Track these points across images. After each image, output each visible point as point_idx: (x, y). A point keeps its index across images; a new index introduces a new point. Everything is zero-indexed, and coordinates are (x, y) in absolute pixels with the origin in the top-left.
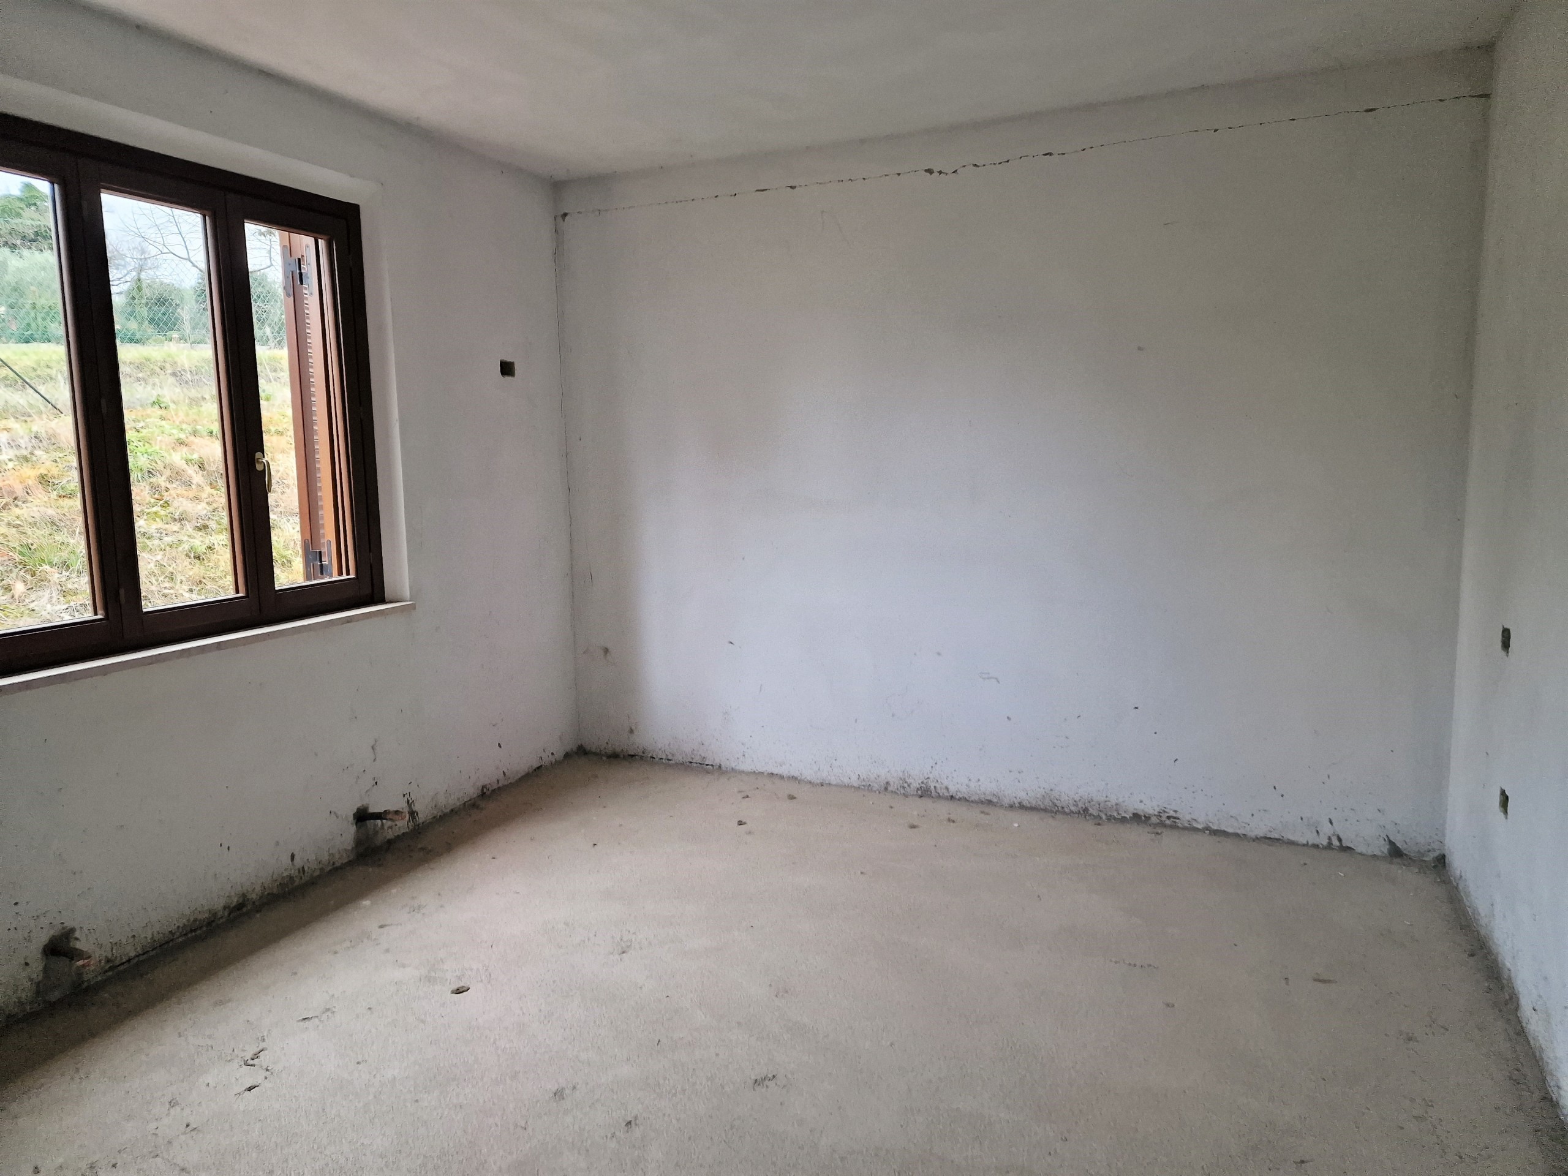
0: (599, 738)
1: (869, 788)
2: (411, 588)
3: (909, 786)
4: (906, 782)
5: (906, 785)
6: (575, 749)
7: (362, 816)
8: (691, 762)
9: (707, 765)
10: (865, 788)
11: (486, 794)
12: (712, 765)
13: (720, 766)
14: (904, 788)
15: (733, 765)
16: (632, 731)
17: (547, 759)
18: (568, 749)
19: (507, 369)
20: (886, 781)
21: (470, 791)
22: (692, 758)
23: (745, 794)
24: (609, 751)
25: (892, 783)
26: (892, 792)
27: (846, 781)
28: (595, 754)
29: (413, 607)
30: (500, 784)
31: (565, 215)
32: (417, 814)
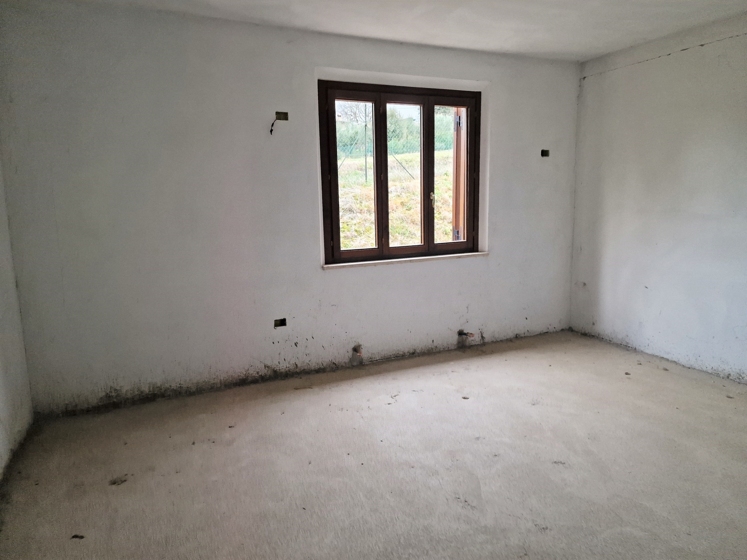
0: (579, 324)
1: (718, 375)
2: (488, 247)
3: (742, 378)
4: (741, 376)
5: (741, 377)
6: (567, 328)
7: (461, 333)
8: (621, 344)
9: (629, 347)
10: (715, 374)
11: (517, 337)
12: (632, 348)
13: (635, 349)
14: (739, 379)
15: (642, 349)
16: (594, 324)
17: (551, 329)
18: (564, 328)
19: (545, 153)
20: (729, 373)
21: (511, 334)
22: (622, 342)
23: (639, 363)
24: (583, 331)
25: (732, 375)
26: (732, 380)
27: (705, 369)
28: (577, 332)
29: (488, 254)
30: (526, 335)
31: (585, 78)
32: (485, 338)
